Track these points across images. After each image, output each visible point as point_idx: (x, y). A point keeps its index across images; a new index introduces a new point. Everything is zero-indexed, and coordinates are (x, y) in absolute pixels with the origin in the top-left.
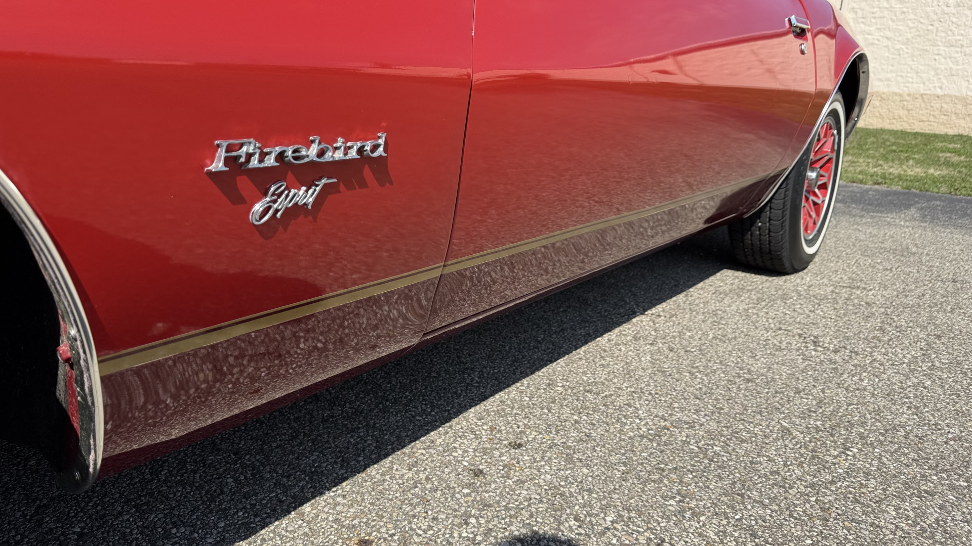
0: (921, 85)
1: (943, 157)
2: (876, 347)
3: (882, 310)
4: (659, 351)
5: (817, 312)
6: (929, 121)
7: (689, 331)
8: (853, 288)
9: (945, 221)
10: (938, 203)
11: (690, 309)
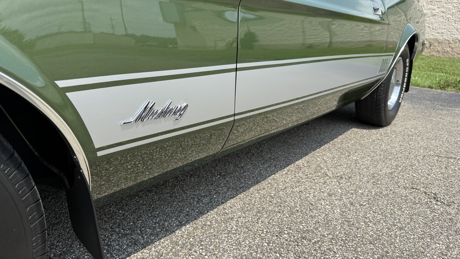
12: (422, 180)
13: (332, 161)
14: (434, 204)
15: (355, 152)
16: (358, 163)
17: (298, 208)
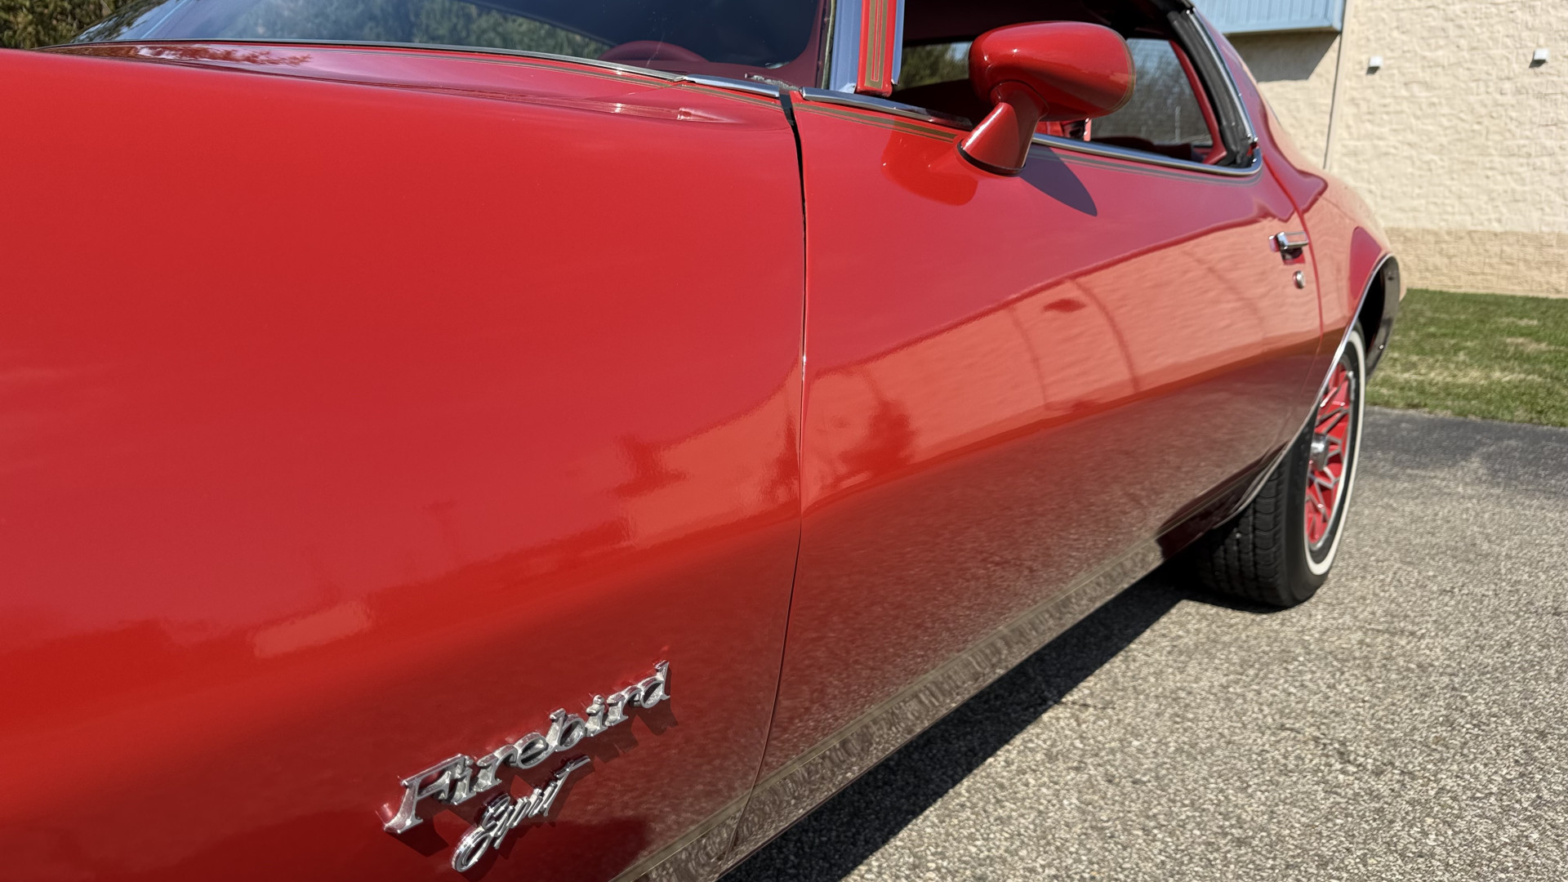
0: (1468, 218)
1: (1512, 344)
2: (1442, 760)
3: (1446, 679)
4: (1091, 784)
5: (1340, 687)
6: (1483, 274)
7: (1137, 736)
8: (1393, 634)
9: (1529, 483)
10: (1513, 443)
11: (1134, 687)
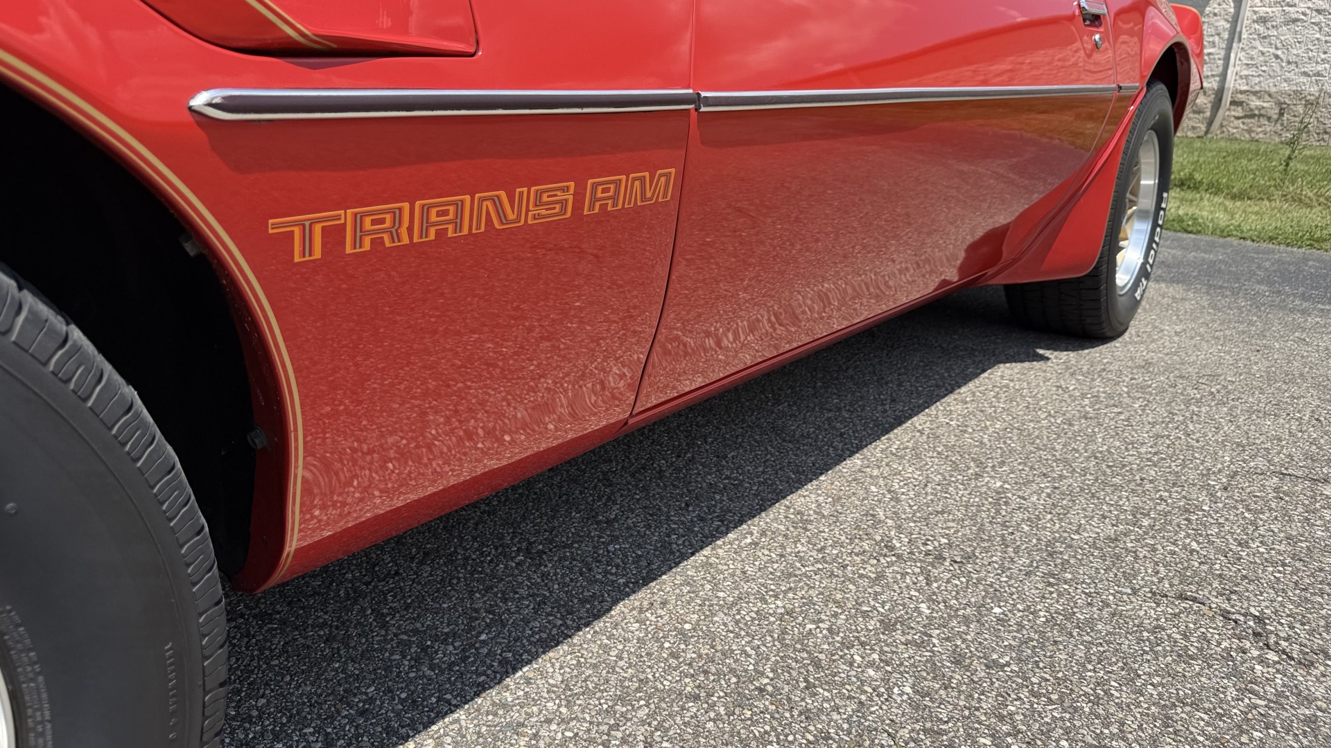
12: (1217, 566)
13: (918, 495)
14: (1253, 658)
15: (1002, 463)
16: (1006, 503)
17: (766, 681)
